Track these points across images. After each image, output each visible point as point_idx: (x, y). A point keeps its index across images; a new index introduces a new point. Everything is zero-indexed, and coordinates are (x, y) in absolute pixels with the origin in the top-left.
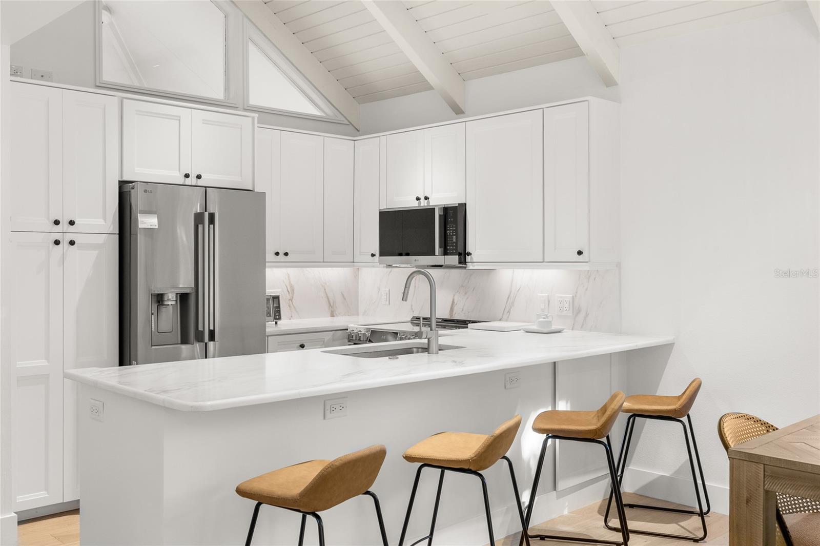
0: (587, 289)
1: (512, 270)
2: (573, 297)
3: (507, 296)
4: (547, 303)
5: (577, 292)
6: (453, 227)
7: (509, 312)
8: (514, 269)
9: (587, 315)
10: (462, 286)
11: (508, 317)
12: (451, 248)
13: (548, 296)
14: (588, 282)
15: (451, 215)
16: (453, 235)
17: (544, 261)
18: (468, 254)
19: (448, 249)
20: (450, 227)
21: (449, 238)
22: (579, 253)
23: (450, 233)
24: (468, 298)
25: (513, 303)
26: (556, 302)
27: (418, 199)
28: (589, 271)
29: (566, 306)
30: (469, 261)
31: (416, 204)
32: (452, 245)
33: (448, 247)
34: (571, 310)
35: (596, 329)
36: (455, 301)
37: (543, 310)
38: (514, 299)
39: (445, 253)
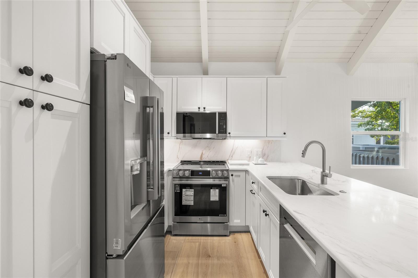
0: (268, 147)
1: (234, 140)
3: (231, 150)
4: (251, 152)
5: (264, 148)
6: (224, 121)
7: (232, 156)
9: (268, 156)
10: (207, 147)
11: (232, 158)
13: (251, 150)
14: (269, 144)
15: (223, 116)
16: (224, 125)
17: (267, 137)
18: (229, 133)
19: (221, 131)
20: (222, 121)
21: (222, 126)
22: (285, 134)
23: (222, 124)
24: (210, 152)
25: (234, 153)
26: (255, 153)
27: (199, 108)
28: (269, 140)
29: (260, 153)
30: (229, 136)
31: (196, 110)
32: (223, 130)
33: (221, 130)
34: (261, 155)
35: (272, 161)
36: (204, 153)
37: (249, 155)
38: (235, 151)
39: (219, 133)
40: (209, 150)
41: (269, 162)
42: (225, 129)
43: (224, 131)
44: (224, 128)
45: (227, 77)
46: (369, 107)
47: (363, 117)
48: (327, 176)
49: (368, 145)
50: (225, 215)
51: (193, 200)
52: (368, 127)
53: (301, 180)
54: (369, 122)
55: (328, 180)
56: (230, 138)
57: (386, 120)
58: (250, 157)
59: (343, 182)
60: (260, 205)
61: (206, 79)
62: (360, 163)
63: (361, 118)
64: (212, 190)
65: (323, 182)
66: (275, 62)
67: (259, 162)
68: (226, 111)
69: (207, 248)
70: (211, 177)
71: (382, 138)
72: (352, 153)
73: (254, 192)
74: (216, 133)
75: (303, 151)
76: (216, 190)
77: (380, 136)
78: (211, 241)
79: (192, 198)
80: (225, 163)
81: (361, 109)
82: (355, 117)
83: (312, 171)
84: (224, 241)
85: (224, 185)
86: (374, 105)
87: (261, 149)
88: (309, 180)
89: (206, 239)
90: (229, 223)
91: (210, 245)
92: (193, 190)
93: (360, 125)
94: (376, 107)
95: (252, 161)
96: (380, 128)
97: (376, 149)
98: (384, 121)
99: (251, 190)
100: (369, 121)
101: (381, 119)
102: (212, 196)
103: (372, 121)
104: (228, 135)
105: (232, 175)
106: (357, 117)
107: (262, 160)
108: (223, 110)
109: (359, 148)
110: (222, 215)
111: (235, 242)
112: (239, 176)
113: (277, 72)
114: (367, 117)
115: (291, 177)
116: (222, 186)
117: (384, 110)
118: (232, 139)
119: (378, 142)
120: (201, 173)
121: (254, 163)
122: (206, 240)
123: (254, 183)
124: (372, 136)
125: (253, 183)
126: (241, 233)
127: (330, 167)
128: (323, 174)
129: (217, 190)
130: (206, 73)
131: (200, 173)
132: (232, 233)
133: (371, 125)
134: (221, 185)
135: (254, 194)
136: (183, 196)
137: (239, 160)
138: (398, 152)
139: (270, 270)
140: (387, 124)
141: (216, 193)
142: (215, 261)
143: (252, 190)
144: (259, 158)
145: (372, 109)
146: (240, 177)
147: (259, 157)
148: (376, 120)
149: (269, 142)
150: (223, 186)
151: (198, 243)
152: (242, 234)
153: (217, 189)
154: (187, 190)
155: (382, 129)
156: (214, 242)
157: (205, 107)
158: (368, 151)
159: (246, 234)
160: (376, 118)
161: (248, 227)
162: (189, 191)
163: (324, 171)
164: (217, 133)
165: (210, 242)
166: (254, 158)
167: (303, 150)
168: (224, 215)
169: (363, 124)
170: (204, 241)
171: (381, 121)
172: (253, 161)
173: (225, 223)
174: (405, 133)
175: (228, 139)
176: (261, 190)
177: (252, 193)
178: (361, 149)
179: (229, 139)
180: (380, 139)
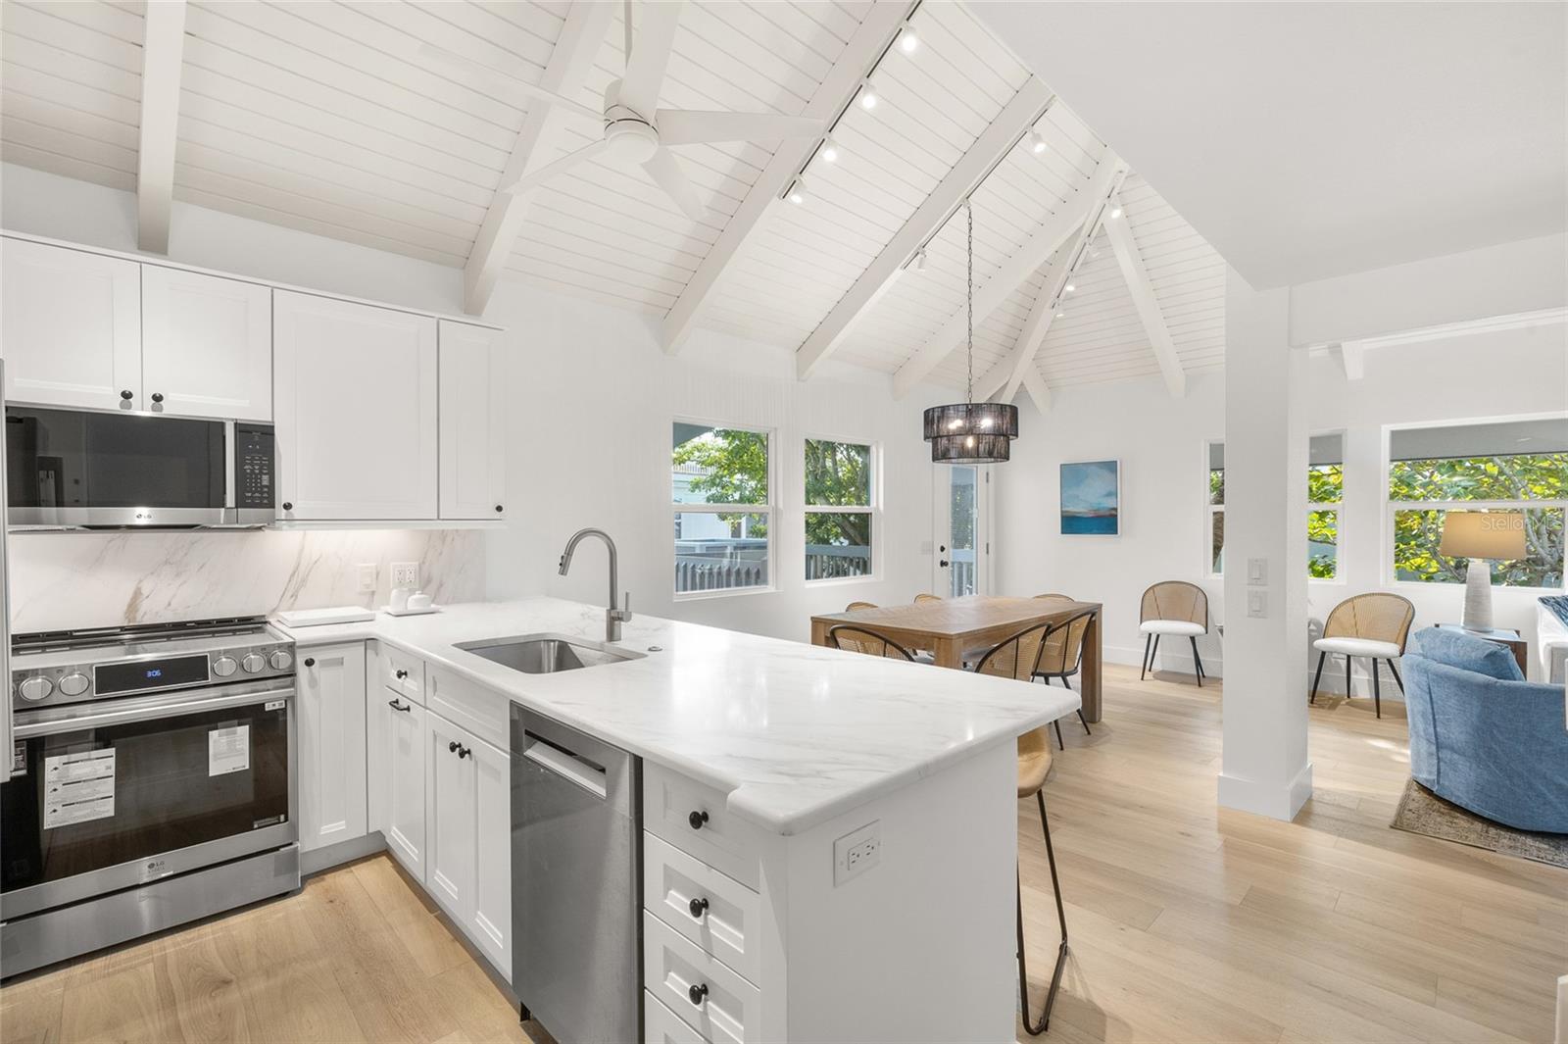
0: (440, 553)
1: (302, 532)
2: (420, 565)
3: (291, 572)
4: (375, 576)
5: (425, 558)
6: (261, 459)
7: (295, 596)
8: (305, 530)
9: (440, 585)
10: (167, 562)
11: (293, 604)
12: (257, 495)
13: (376, 567)
14: (443, 543)
15: (258, 439)
16: (261, 473)
17: (439, 519)
18: (287, 506)
19: (249, 498)
20: (253, 459)
21: (251, 479)
22: (499, 509)
23: (252, 471)
24: (185, 582)
25: (304, 581)
26: (392, 574)
27: (127, 396)
28: (443, 531)
29: (410, 576)
30: (283, 518)
31: (112, 404)
32: (258, 493)
33: (250, 494)
34: (417, 581)
35: (455, 600)
36: (145, 591)
37: (367, 586)
38: (307, 576)
39: (240, 503)
40: (178, 575)
41: (446, 603)
42: (266, 490)
43: (265, 498)
44: (266, 486)
45: (273, 288)
46: (716, 436)
47: (703, 463)
48: (620, 619)
49: (713, 541)
50: (282, 817)
51: (113, 794)
52: (714, 491)
53: (557, 643)
54: (715, 479)
55: (624, 628)
56: (290, 526)
57: (750, 473)
58: (373, 593)
59: (655, 630)
60: (435, 736)
61: (158, 274)
62: (693, 588)
63: (699, 466)
64: (213, 735)
65: (612, 635)
66: (464, 268)
67: (412, 607)
68: (270, 420)
69: (207, 961)
70: (210, 681)
71: (743, 521)
72: (676, 564)
73: (403, 703)
74: (223, 505)
75: (562, 557)
76: (239, 728)
77: (740, 515)
78: (217, 935)
79: (109, 787)
80: (266, 622)
81: (696, 441)
82: (684, 462)
83: (582, 615)
84: (280, 915)
85: (276, 703)
86: (726, 434)
87: (417, 563)
88: (579, 636)
89: (188, 937)
90: (299, 845)
91: (217, 949)
92: (112, 751)
93: (696, 486)
94: (730, 438)
95: (382, 608)
96: (737, 496)
97: (729, 551)
98: (746, 477)
99: (394, 700)
100: (716, 476)
101: (742, 470)
102: (215, 755)
103: (722, 476)
104: (282, 513)
105: (309, 663)
106: (688, 463)
107: (421, 599)
108: (257, 415)
109: (694, 548)
110: (268, 820)
111: (331, 901)
112: (340, 662)
113: (471, 304)
114: (711, 465)
115: (528, 636)
116: (267, 709)
117: (745, 447)
118: (297, 527)
119: (736, 532)
120: (157, 673)
121: (389, 609)
122: (190, 940)
123: (406, 674)
124: (723, 517)
125: (400, 675)
126: (349, 867)
127: (627, 594)
128: (613, 615)
129: (243, 732)
130: (152, 242)
131: (150, 674)
132: (309, 881)
133: (718, 486)
134: (264, 704)
135: (408, 709)
136: (48, 789)
137: (328, 607)
138: (765, 554)
139: (479, 913)
140: (753, 483)
141: (235, 741)
142: (259, 985)
143: (397, 702)
144: (412, 592)
145: (722, 442)
146: (342, 663)
147: (410, 590)
148: (731, 474)
149: (443, 535)
150: (268, 707)
151: (150, 966)
152: (353, 868)
153: (239, 725)
154: (74, 757)
155: (742, 500)
156: (234, 933)
157: (158, 392)
158: (713, 555)
159: (369, 863)
160: (729, 467)
161: (379, 835)
162: (90, 759)
163: (613, 606)
164: (228, 505)
165: (215, 938)
166: (390, 593)
167: (563, 554)
168: (279, 819)
169: (703, 483)
170: (183, 946)
171: (738, 476)
172: (388, 604)
173: (282, 849)
174: (776, 510)
175: (278, 529)
176: (435, 691)
177: (398, 709)
178: (698, 551)
179: (285, 527)
180: (739, 524)
